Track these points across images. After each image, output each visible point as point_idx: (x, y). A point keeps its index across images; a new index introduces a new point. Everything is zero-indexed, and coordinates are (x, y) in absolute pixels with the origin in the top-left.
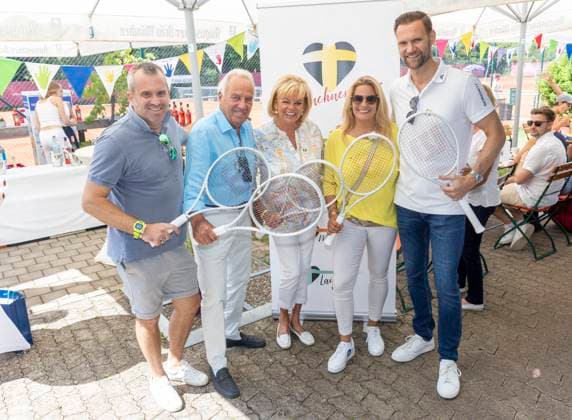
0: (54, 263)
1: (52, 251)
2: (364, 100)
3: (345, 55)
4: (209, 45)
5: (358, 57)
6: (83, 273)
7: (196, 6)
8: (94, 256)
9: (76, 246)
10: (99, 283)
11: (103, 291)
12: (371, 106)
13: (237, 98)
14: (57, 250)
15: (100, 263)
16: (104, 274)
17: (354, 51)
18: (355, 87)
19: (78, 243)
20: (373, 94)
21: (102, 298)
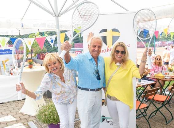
0: (3, 113)
1: (3, 108)
2: (120, 53)
3: (116, 34)
4: (67, 31)
5: (121, 34)
6: (14, 117)
7: (60, 15)
8: (19, 110)
9: (12, 106)
10: (20, 121)
11: (21, 124)
12: (122, 55)
13: (95, 46)
14: (5, 108)
15: (21, 113)
16: (22, 117)
17: (119, 32)
18: (117, 46)
19: (13, 105)
20: (123, 51)
21: (21, 127)
